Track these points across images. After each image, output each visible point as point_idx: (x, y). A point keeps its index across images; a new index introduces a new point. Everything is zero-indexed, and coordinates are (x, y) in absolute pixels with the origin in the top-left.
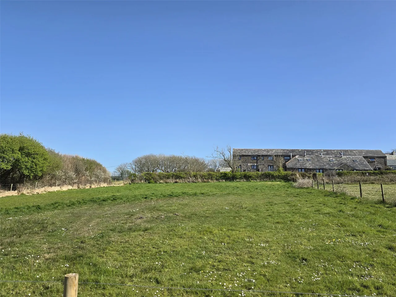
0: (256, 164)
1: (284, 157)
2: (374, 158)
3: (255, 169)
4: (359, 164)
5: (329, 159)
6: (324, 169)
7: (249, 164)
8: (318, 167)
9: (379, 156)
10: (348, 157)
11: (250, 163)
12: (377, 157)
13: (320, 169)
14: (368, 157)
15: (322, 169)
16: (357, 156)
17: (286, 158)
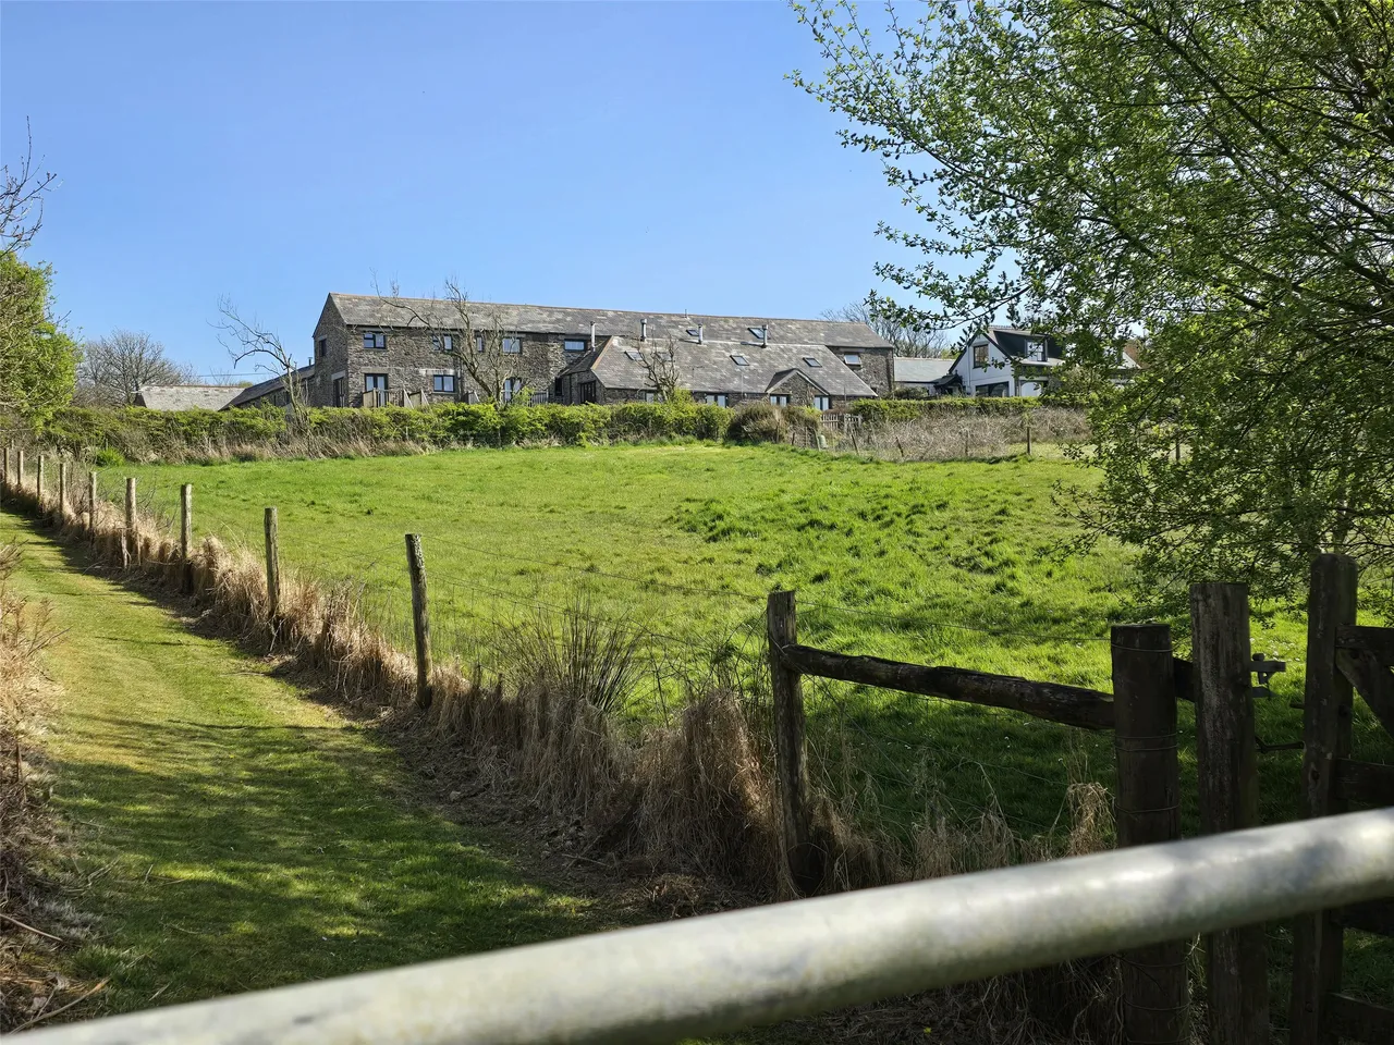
0: (451, 372)
1: (566, 340)
2: (858, 354)
3: (449, 394)
4: (827, 373)
5: (728, 354)
6: (733, 393)
7: (423, 371)
8: (708, 384)
9: (872, 346)
10: (782, 346)
11: (429, 366)
12: (866, 348)
13: (721, 394)
14: (842, 350)
15: (726, 394)
16: (807, 343)
17: (570, 345)
